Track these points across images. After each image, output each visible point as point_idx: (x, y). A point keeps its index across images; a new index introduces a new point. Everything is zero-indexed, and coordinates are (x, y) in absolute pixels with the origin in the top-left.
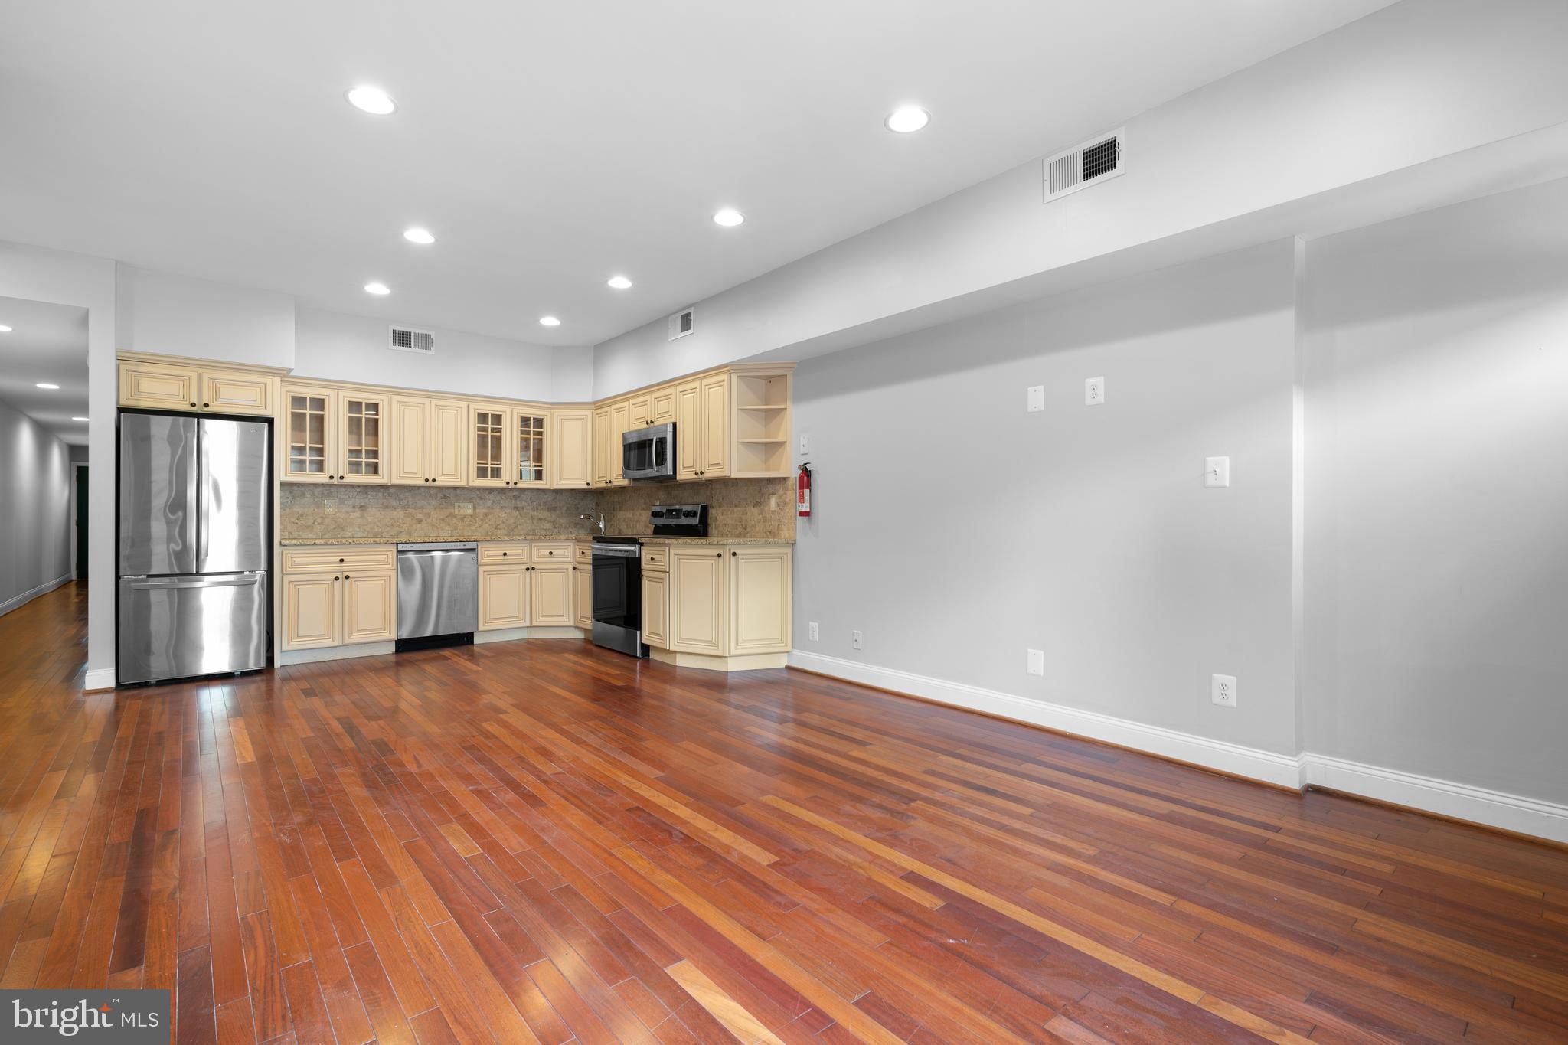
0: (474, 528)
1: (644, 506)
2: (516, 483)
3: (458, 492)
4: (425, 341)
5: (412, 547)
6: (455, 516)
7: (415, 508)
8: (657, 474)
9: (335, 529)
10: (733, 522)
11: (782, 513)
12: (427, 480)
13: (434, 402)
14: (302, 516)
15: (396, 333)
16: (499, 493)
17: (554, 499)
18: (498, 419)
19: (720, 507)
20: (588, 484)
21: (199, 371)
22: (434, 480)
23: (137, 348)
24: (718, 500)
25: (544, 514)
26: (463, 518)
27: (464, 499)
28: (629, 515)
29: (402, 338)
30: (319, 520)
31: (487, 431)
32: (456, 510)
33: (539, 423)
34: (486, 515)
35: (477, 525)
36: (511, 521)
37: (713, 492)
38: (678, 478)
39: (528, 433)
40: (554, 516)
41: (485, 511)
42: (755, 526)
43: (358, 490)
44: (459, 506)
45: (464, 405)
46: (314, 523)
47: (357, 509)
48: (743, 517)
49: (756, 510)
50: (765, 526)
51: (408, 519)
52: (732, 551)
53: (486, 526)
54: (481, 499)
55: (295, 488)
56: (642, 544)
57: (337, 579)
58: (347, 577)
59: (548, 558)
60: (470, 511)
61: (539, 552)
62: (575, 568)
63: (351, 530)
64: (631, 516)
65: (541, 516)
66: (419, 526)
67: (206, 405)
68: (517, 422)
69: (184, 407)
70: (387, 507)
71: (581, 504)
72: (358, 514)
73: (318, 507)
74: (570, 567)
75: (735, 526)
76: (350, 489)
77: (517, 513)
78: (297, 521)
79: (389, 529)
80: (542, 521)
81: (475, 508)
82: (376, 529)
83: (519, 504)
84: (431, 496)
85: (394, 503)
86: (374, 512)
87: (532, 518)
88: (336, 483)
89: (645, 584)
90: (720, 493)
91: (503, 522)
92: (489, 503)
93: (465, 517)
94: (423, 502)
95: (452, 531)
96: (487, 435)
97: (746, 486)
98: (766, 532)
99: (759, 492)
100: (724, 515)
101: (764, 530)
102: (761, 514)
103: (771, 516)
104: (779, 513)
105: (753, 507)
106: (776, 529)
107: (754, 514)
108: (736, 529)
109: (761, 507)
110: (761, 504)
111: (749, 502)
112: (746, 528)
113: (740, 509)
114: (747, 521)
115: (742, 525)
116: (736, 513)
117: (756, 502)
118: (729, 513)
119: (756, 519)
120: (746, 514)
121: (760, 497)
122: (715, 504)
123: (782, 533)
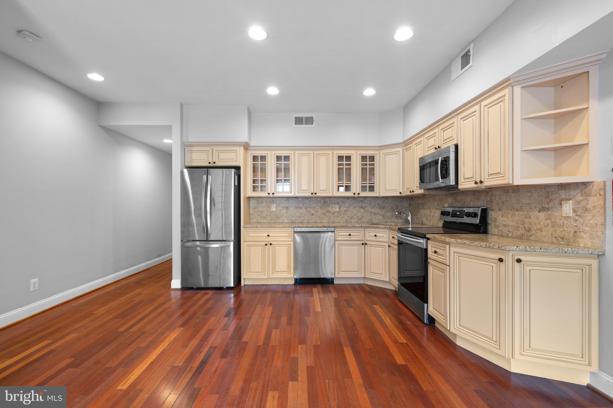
0: (339, 218)
1: (437, 207)
2: (359, 194)
3: (332, 199)
4: (309, 121)
5: (301, 229)
6: (330, 212)
7: (310, 208)
8: (443, 185)
9: (275, 218)
10: (515, 224)
11: (580, 220)
12: (312, 194)
13: (316, 152)
14: (262, 212)
15: (296, 118)
16: (352, 199)
17: (384, 202)
18: (348, 158)
19: (500, 210)
20: (400, 193)
21: (213, 147)
22: (316, 194)
23: (191, 140)
24: (498, 204)
25: (377, 210)
26: (334, 213)
27: (334, 203)
28: (427, 212)
29: (299, 121)
30: (269, 214)
31: (343, 166)
32: (330, 209)
33: (372, 158)
34: (346, 211)
35: (341, 217)
36: (359, 214)
37: (494, 198)
38: (460, 187)
39: (366, 165)
40: (383, 212)
41: (345, 209)
42: (541, 230)
43: (285, 199)
44: (332, 207)
45: (330, 152)
46: (267, 215)
47: (284, 209)
49: (542, 216)
50: (556, 231)
51: (307, 214)
52: (517, 257)
53: (346, 217)
54: (343, 202)
55: (259, 199)
56: (428, 239)
57: (266, 245)
58: (271, 244)
59: (374, 239)
60: (337, 209)
61: (370, 234)
62: (389, 246)
63: (282, 219)
64: (429, 213)
65: (376, 212)
66: (312, 217)
67: (214, 163)
68: (359, 159)
69: (207, 164)
70: (298, 207)
71: (400, 204)
72: (285, 211)
73: (268, 208)
75: (517, 228)
76: (282, 199)
77: (363, 210)
78: (260, 214)
79: (298, 218)
80: (377, 215)
81: (340, 208)
82: (293, 219)
83: (364, 205)
84: (318, 201)
85: (301, 205)
86: (292, 210)
87: (371, 213)
88: (271, 196)
89: (431, 270)
90: (500, 198)
91: (355, 215)
92: (347, 205)
93: (335, 212)
94: (314, 205)
95: (328, 220)
96: (343, 168)
97: (529, 192)
98: (556, 237)
99: (546, 198)
100: (505, 217)
101: (554, 235)
102: (550, 219)
103: (563, 222)
104: (576, 220)
105: (539, 212)
106: (571, 236)
107: (539, 218)
108: (518, 230)
109: (550, 212)
110: (549, 210)
111: (533, 207)
112: (529, 231)
113: (521, 213)
114: (530, 224)
115: (525, 227)
116: (519, 216)
117: (543, 207)
118: (510, 216)
119: (542, 224)
120: (530, 218)
121: (548, 203)
122: (495, 208)
123: (581, 241)
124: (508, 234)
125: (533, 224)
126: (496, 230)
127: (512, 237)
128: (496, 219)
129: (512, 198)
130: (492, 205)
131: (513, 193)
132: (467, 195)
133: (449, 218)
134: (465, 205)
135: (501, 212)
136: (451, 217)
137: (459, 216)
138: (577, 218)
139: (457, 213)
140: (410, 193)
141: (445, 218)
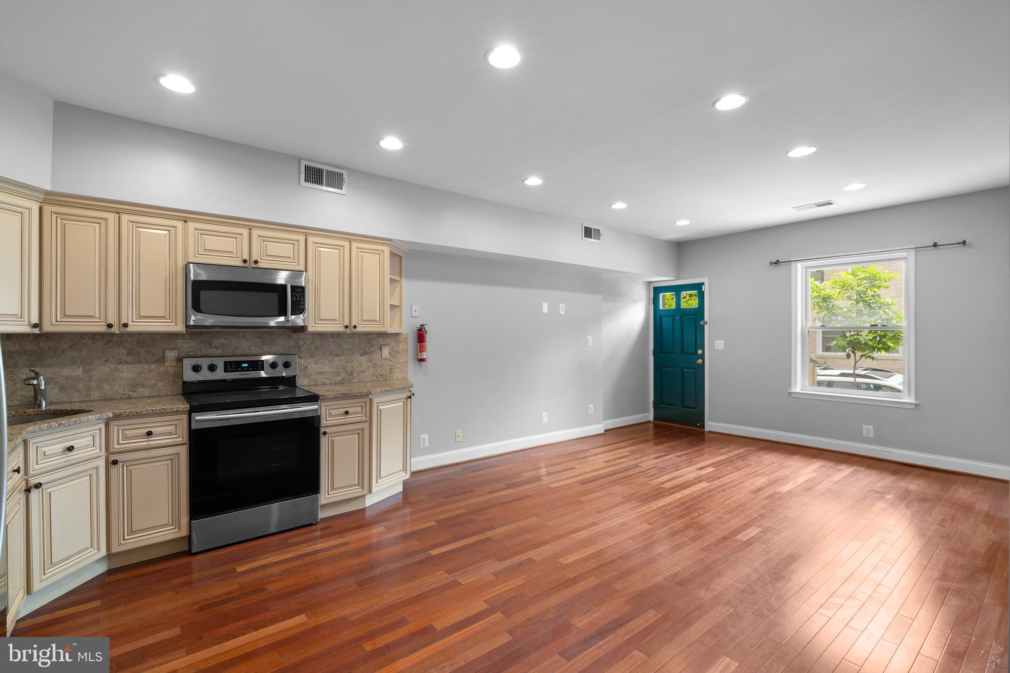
8: (291, 324)
10: (334, 370)
11: (394, 360)
38: (310, 329)
42: (363, 372)
48: (349, 365)
49: (363, 359)
50: (376, 370)
61: (45, 451)
74: (101, 463)
75: (338, 373)
89: (324, 442)
90: (312, 343)
97: (351, 338)
98: (376, 376)
99: (368, 343)
100: (320, 364)
101: (375, 374)
102: (371, 361)
103: (382, 363)
104: (391, 360)
105: (361, 356)
106: (388, 372)
107: (362, 362)
108: (338, 376)
109: (371, 356)
110: (370, 354)
111: (355, 352)
112: (351, 374)
113: (342, 358)
114: (353, 368)
115: (346, 372)
116: (338, 361)
117: (365, 352)
118: (327, 362)
119: (364, 366)
120: (352, 362)
121: (370, 348)
122: (304, 354)
123: (394, 375)
124: (324, 382)
125: (355, 367)
126: (306, 380)
127: (330, 384)
128: (306, 367)
129: (330, 345)
130: (299, 351)
131: (332, 337)
132: (244, 337)
133: (220, 374)
134: (238, 352)
135: (313, 359)
136: (225, 372)
137: (251, 369)
138: (392, 358)
139: (243, 365)
140: (103, 329)
141: (205, 375)
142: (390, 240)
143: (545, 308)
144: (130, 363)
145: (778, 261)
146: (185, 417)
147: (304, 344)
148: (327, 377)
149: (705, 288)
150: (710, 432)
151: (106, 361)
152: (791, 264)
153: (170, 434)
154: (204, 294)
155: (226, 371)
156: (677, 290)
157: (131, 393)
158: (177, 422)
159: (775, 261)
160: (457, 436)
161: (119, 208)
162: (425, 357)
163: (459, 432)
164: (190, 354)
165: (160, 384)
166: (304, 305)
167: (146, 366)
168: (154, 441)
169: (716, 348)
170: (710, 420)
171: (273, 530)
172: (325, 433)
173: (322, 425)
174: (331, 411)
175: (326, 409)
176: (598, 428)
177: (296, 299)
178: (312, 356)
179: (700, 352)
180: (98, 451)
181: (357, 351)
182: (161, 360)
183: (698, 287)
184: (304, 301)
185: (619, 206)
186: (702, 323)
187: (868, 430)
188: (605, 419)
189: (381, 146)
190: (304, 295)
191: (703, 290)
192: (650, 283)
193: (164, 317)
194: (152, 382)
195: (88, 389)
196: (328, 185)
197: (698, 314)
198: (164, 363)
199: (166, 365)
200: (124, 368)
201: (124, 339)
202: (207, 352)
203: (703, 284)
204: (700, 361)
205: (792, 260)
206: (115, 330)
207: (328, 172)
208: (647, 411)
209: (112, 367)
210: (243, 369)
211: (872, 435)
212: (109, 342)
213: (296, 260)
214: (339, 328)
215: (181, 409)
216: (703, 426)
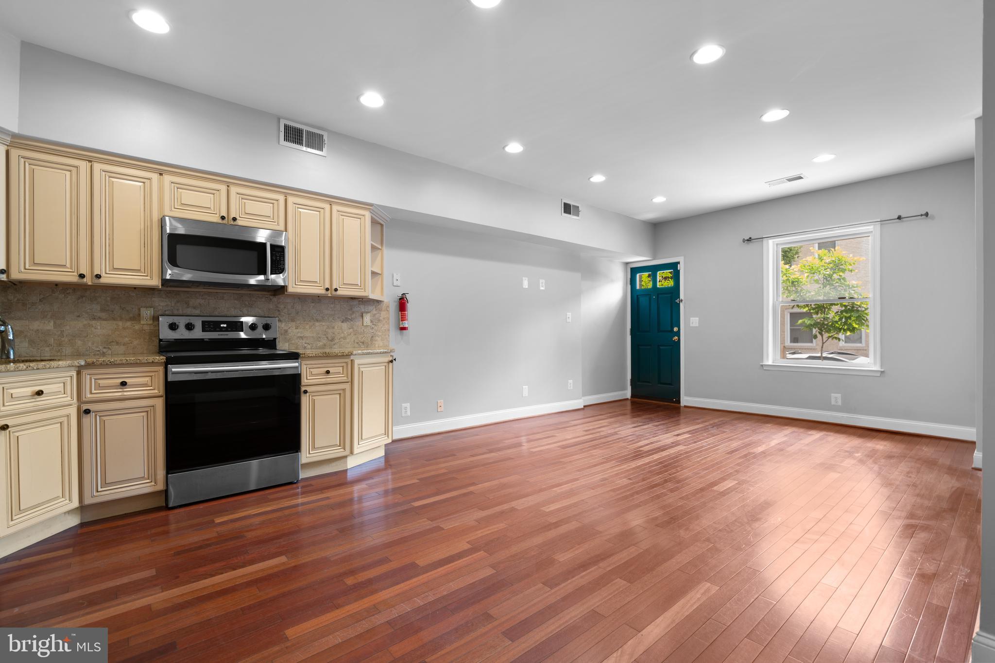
10: (315, 335)
11: (376, 328)
24: (289, 314)
38: (291, 290)
42: (345, 338)
48: (330, 331)
49: (345, 325)
50: (357, 337)
61: (13, 393)
62: (85, 412)
74: (73, 411)
75: (319, 339)
89: (305, 402)
90: (293, 307)
97: (332, 304)
98: (358, 343)
99: (349, 310)
100: (300, 329)
101: (356, 341)
102: (352, 328)
103: (364, 330)
104: (373, 328)
105: (343, 322)
106: (369, 339)
107: (343, 328)
108: (319, 341)
109: (352, 323)
110: (352, 320)
111: (336, 318)
112: (332, 340)
113: (323, 324)
114: (334, 334)
115: (327, 338)
116: (319, 327)
117: (346, 318)
118: (307, 327)
119: (345, 333)
120: (333, 328)
121: (351, 314)
122: (284, 318)
123: (376, 342)
124: (305, 347)
125: (336, 333)
126: (287, 344)
128: (286, 331)
129: (311, 309)
130: (279, 314)
131: (313, 303)
132: (223, 298)
133: (197, 333)
134: (216, 313)
135: (294, 323)
136: (202, 331)
137: (229, 329)
138: (373, 326)
139: (222, 326)
140: (74, 279)
141: (182, 334)
142: (371, 205)
143: (526, 284)
144: (104, 320)
145: (750, 238)
146: (161, 369)
147: (285, 308)
148: (307, 342)
149: (681, 267)
150: (685, 407)
151: (79, 316)
152: (762, 241)
153: (145, 385)
154: (180, 249)
155: (204, 330)
156: (653, 270)
157: (105, 350)
158: (153, 374)
159: (747, 238)
160: (439, 406)
161: (91, 155)
162: (406, 326)
163: (441, 402)
164: (167, 313)
165: (136, 342)
166: (284, 264)
167: (120, 323)
168: (128, 392)
169: (691, 325)
170: (686, 395)
171: (252, 488)
172: (306, 392)
173: (303, 383)
174: (312, 370)
175: (307, 368)
176: (578, 403)
177: (276, 259)
178: (293, 320)
179: (676, 329)
180: (69, 398)
181: (339, 318)
182: (137, 318)
183: (674, 266)
184: (284, 261)
185: (598, 178)
186: (677, 301)
187: (836, 398)
188: (584, 395)
189: (360, 102)
190: (284, 255)
191: (679, 269)
192: (627, 264)
193: (139, 271)
194: (127, 339)
195: (60, 345)
196: (308, 146)
197: (674, 292)
198: (140, 320)
199: (142, 322)
200: (97, 324)
201: (98, 295)
202: (185, 312)
203: (678, 263)
204: (676, 338)
205: (764, 237)
206: (88, 280)
207: (308, 132)
208: (624, 389)
209: (85, 322)
210: (222, 329)
211: (840, 403)
212: (82, 297)
213: (275, 219)
214: (320, 291)
215: (156, 361)
216: (679, 402)
